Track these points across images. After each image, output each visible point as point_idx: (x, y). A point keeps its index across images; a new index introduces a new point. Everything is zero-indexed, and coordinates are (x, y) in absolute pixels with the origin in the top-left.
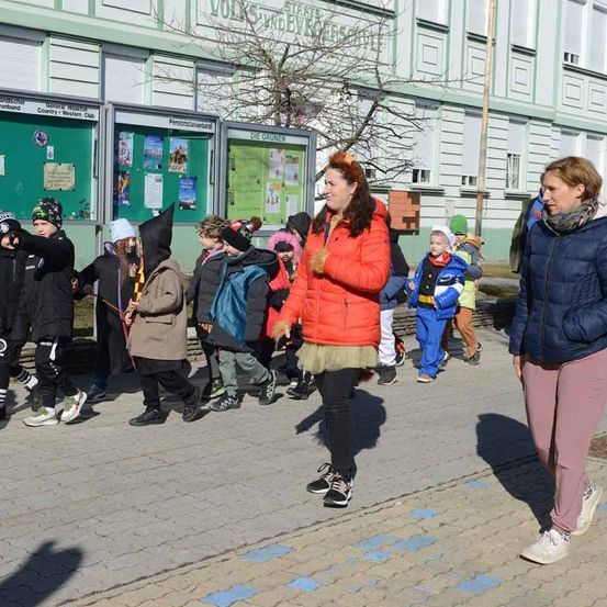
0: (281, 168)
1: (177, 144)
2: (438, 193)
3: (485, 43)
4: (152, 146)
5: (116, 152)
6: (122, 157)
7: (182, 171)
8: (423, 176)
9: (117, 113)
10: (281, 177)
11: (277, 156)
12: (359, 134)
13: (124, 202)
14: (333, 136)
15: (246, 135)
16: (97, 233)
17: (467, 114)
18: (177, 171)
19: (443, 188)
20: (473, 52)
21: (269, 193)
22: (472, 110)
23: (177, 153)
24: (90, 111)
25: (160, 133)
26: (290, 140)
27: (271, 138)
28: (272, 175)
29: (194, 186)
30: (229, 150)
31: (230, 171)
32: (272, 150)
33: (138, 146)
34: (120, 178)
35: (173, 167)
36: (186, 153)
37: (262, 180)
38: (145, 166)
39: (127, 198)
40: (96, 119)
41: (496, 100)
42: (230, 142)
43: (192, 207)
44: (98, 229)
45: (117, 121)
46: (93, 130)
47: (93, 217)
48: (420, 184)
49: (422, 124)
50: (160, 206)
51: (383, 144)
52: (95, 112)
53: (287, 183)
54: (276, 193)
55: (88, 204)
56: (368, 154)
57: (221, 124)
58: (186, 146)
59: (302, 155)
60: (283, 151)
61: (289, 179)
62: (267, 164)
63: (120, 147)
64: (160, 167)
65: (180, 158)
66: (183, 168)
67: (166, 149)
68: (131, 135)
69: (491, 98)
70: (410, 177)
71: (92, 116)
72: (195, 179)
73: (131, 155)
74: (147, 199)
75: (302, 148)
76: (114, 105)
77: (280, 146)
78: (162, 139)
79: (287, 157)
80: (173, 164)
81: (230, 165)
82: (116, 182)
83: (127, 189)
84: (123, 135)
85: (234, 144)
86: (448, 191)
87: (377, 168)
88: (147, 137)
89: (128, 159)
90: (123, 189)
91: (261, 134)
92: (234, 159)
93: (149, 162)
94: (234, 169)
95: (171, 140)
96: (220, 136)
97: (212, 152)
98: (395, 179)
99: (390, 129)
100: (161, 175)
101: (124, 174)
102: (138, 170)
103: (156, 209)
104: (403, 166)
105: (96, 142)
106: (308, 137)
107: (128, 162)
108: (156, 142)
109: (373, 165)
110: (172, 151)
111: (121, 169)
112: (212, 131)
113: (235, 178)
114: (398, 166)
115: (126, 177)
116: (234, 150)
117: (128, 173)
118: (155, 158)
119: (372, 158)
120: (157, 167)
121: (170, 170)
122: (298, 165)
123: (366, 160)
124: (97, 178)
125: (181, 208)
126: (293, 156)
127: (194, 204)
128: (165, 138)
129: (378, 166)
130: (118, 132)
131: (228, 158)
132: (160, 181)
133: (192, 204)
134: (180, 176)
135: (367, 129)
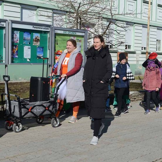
1: (35, 35)
2: (134, 53)
3: (148, 3)
4: (27, 36)
5: (13, 38)
6: (15, 40)
7: (38, 45)
8: (129, 47)
9: (13, 24)
12: (105, 33)
13: (16, 56)
14: (96, 33)
15: (62, 32)
16: (6, 67)
17: (143, 27)
19: (135, 51)
20: (145, 7)
22: (144, 26)
23: (36, 38)
24: (2, 23)
25: (30, 32)
26: (78, 34)
27: (71, 33)
29: (43, 51)
30: (55, 37)
31: (56, 45)
33: (21, 37)
34: (14, 47)
35: (35, 44)
36: (39, 38)
38: (24, 43)
39: (17, 55)
40: (5, 26)
41: (152, 22)
42: (56, 34)
43: (42, 58)
44: (6, 66)
45: (13, 27)
46: (4, 30)
47: (4, 62)
48: (128, 50)
49: (127, 29)
50: (30, 57)
52: (4, 24)
55: (2, 57)
57: (52, 28)
58: (39, 36)
59: (83, 39)
60: (76, 38)
63: (14, 36)
64: (29, 43)
65: (37, 40)
66: (38, 44)
67: (32, 37)
68: (19, 32)
69: (150, 22)
70: (124, 47)
71: (3, 25)
72: (43, 48)
73: (18, 39)
74: (25, 55)
75: (83, 36)
76: (11, 21)
77: (74, 36)
78: (30, 34)
79: (77, 40)
80: (34, 42)
82: (12, 49)
83: (17, 51)
84: (15, 32)
85: (57, 35)
86: (137, 52)
87: (112, 44)
88: (24, 33)
89: (17, 41)
90: (15, 51)
91: (67, 32)
92: (57, 40)
93: (25, 42)
94: (57, 44)
95: (34, 34)
96: (52, 32)
97: (49, 38)
98: (117, 48)
99: (115, 31)
100: (30, 46)
101: (16, 46)
102: (21, 44)
103: (28, 59)
104: (120, 43)
105: (5, 34)
106: (85, 33)
107: (17, 42)
108: (28, 34)
109: (110, 43)
110: (34, 38)
111: (15, 44)
112: (49, 30)
113: (58, 47)
114: (119, 44)
115: (17, 47)
116: (57, 37)
117: (17, 46)
118: (28, 40)
119: (109, 40)
120: (28, 43)
121: (33, 45)
122: (81, 43)
123: (107, 41)
124: (5, 47)
125: (38, 58)
126: (79, 39)
127: (43, 57)
128: (32, 33)
129: (112, 43)
130: (13, 31)
131: (55, 40)
132: (30, 48)
133: (42, 57)
134: (37, 47)
135: (108, 31)
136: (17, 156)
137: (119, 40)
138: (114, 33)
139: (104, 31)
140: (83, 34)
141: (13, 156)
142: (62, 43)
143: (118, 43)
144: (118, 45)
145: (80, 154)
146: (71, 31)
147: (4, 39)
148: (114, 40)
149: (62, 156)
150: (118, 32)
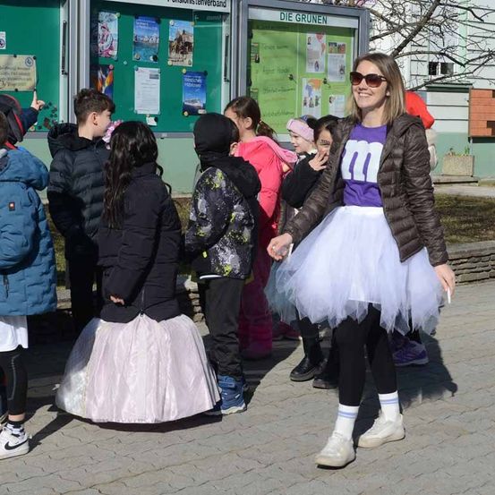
0: (321, 60)
1: (177, 28)
4: (145, 32)
5: (94, 38)
6: (103, 46)
7: (186, 63)
10: (321, 71)
11: (316, 43)
12: (428, 16)
15: (274, 16)
18: (179, 64)
21: (305, 93)
23: (179, 39)
25: (157, 14)
26: (334, 22)
27: (308, 20)
28: (311, 70)
29: (204, 86)
30: (250, 36)
31: (253, 64)
32: (308, 35)
33: (124, 32)
34: (100, 74)
35: (174, 59)
36: (191, 40)
37: (297, 75)
38: (135, 57)
42: (253, 25)
43: (200, 112)
46: (62, 9)
50: (157, 111)
51: (461, 29)
53: (330, 79)
54: (316, 93)
55: (56, 110)
56: (440, 41)
57: (239, 1)
58: (191, 31)
59: (350, 42)
60: (325, 37)
61: (333, 74)
62: (303, 55)
63: (100, 32)
64: (155, 58)
65: (183, 47)
66: (188, 60)
67: (164, 34)
68: (116, 16)
73: (115, 44)
74: (138, 101)
75: (350, 32)
77: (321, 30)
78: (158, 22)
79: (330, 44)
80: (173, 54)
81: (251, 55)
82: (93, 79)
83: (110, 88)
84: (103, 16)
85: (258, 28)
87: (453, 60)
88: (137, 18)
89: (111, 48)
90: (104, 89)
91: (294, 14)
92: (258, 47)
93: (140, 53)
94: (258, 61)
95: (171, 22)
96: (238, 17)
97: (227, 37)
98: (475, 74)
99: (468, 9)
100: (157, 70)
101: (105, 69)
102: (125, 63)
103: (151, 116)
104: (486, 56)
105: (65, 25)
106: (358, 18)
107: (110, 52)
108: (150, 25)
109: (448, 56)
110: (172, 37)
111: (102, 61)
112: (227, 10)
113: (260, 73)
114: (480, 58)
115: (109, 73)
116: (259, 36)
117: (111, 67)
118: (149, 46)
119: (446, 47)
120: (151, 59)
121: (170, 63)
122: (345, 55)
123: (439, 50)
124: (67, 74)
125: (186, 113)
126: (338, 43)
127: (204, 108)
128: (163, 20)
129: (454, 56)
130: (95, 12)
131: (249, 47)
132: (156, 77)
133: (200, 108)
134: (184, 71)
135: (439, 9)
136: (126, 477)
137: (482, 46)
138: (460, 18)
139: (425, 12)
140: (352, 23)
141: (109, 478)
142: (276, 57)
143: (476, 55)
144: (477, 62)
145: (358, 472)
146: (309, 12)
147: (64, 44)
148: (463, 43)
149: (293, 481)
150: (479, 13)
